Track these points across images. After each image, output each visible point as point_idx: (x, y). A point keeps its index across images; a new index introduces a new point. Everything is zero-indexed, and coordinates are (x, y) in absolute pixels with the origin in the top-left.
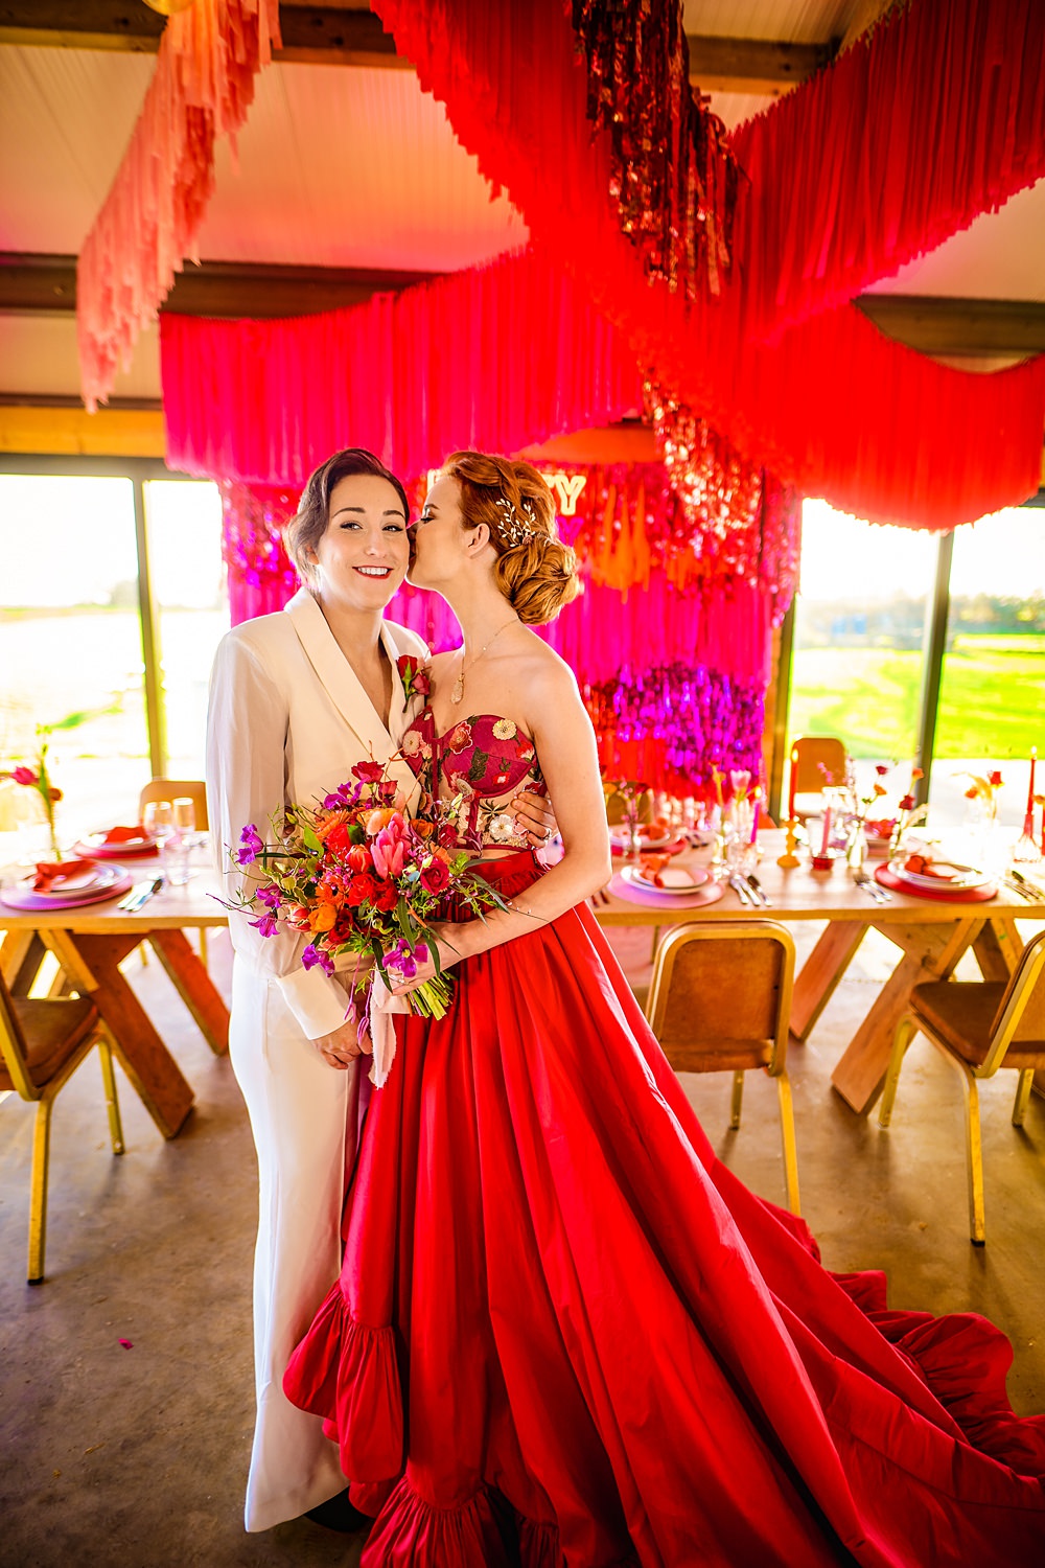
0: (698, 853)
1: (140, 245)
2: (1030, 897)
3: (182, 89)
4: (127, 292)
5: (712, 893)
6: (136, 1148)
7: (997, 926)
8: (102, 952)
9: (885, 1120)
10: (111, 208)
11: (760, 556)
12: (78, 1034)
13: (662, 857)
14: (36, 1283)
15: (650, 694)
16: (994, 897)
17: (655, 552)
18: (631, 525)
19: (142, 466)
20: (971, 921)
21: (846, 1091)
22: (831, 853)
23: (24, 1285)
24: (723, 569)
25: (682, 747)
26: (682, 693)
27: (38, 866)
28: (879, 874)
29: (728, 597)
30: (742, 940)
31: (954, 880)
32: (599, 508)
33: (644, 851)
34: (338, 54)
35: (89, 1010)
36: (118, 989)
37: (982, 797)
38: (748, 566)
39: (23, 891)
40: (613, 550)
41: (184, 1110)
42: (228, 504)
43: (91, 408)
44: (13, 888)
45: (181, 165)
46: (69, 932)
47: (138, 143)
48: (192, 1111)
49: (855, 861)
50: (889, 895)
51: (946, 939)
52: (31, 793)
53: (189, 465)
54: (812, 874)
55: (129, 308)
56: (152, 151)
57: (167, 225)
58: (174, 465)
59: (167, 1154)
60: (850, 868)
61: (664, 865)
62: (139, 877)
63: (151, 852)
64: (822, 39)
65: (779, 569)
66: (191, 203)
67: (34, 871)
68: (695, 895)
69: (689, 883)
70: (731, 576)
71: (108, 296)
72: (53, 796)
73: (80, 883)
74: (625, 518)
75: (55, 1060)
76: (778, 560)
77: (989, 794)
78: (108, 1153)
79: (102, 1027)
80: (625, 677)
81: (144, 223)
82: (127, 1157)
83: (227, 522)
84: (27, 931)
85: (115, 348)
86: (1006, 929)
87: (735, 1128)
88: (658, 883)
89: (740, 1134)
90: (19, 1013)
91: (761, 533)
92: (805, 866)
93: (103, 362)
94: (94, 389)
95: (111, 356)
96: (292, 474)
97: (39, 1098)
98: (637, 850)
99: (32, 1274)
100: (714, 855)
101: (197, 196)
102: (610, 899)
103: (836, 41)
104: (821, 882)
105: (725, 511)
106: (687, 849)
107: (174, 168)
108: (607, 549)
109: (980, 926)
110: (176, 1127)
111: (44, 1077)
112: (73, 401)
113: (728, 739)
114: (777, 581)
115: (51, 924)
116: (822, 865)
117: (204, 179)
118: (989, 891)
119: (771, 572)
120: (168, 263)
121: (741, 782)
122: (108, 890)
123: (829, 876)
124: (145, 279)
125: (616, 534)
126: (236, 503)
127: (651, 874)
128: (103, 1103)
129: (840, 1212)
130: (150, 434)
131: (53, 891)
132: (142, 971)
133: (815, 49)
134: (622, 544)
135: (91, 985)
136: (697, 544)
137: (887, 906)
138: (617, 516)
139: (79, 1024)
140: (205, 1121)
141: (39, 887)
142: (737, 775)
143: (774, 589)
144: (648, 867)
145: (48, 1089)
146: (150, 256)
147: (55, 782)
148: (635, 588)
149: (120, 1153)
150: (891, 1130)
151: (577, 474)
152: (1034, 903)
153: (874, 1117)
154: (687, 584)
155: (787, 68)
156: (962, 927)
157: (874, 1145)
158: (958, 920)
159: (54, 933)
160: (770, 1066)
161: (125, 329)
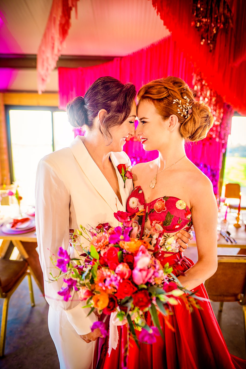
4: (47, 58)
6: (39, 304)
11: (220, 132)
19: (54, 108)
24: (209, 136)
27: (14, 220)
29: (210, 144)
35: (26, 263)
36: (35, 256)
38: (216, 135)
39: (8, 227)
43: (40, 93)
45: (61, 17)
46: (21, 241)
52: (13, 198)
53: (64, 107)
54: (245, 231)
55: (48, 63)
56: (54, 15)
58: (61, 108)
65: (225, 135)
66: (64, 30)
67: (12, 221)
70: (211, 138)
71: (43, 62)
72: (20, 198)
73: (25, 226)
75: (12, 283)
78: (30, 307)
79: (29, 270)
82: (35, 308)
84: (9, 241)
85: (46, 76)
87: (221, 312)
89: (223, 313)
91: (221, 126)
92: (243, 228)
93: (43, 80)
94: (41, 88)
95: (45, 78)
97: (5, 297)
101: (66, 28)
111: (8, 290)
112: (36, 92)
114: (224, 139)
115: (16, 239)
119: (222, 136)
130: (56, 100)
131: (17, 228)
135: (26, 256)
139: (22, 270)
141: (13, 226)
143: (223, 142)
145: (9, 294)
146: (53, 48)
147: (20, 195)
149: (34, 306)
159: (16, 241)
160: (241, 301)
161: (47, 69)
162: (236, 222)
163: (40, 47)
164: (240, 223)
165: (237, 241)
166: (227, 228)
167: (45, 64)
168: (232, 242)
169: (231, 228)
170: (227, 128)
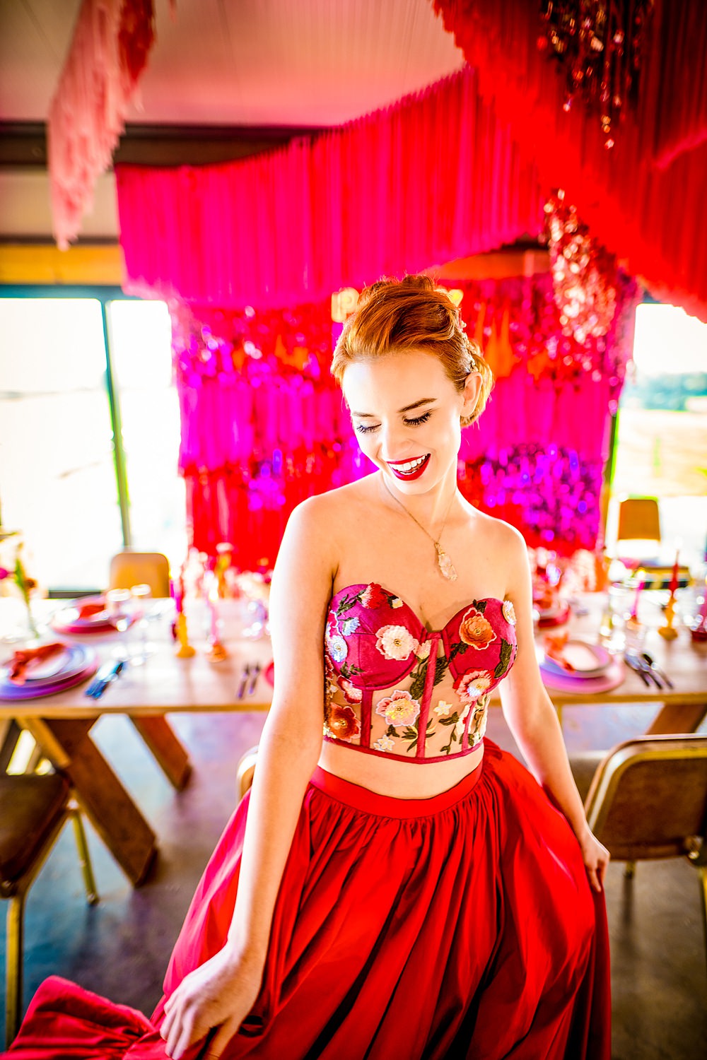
1: (91, 98)
4: (84, 141)
5: (614, 673)
6: (109, 897)
11: (603, 355)
15: (511, 468)
17: (515, 352)
18: (498, 333)
19: (106, 291)
25: (536, 508)
27: (17, 653)
29: (577, 388)
35: (62, 782)
38: (593, 363)
42: (176, 321)
43: (63, 245)
46: (42, 718)
48: (155, 854)
53: (141, 288)
54: (692, 648)
55: (86, 156)
56: (99, 4)
58: (131, 289)
59: (135, 902)
61: (563, 642)
65: (617, 363)
66: (134, 53)
67: (11, 658)
69: (592, 662)
70: (577, 370)
71: (69, 149)
72: (29, 585)
74: (494, 325)
79: (73, 801)
80: (491, 455)
81: (95, 77)
82: (102, 906)
83: (174, 335)
85: (79, 193)
88: (568, 665)
92: (685, 640)
93: (71, 206)
94: (65, 229)
95: (76, 200)
97: (13, 894)
101: (140, 45)
107: (117, 19)
110: (140, 873)
112: (48, 240)
113: (574, 501)
114: (615, 374)
116: (702, 637)
117: (145, 30)
119: (611, 366)
120: (117, 110)
122: (76, 674)
124: (97, 128)
125: (485, 340)
126: (181, 320)
130: (112, 266)
134: (491, 348)
135: (63, 760)
136: (552, 346)
138: (486, 324)
139: (53, 802)
140: (168, 864)
141: (16, 674)
143: (613, 381)
144: (551, 645)
146: (101, 107)
147: (31, 574)
149: (94, 904)
154: (543, 376)
159: (29, 720)
160: (694, 855)
161: (85, 175)
162: (663, 622)
163: (56, 103)
164: (676, 623)
165: (674, 680)
166: (643, 642)
167: (77, 157)
168: (659, 686)
169: (653, 644)
170: (624, 342)
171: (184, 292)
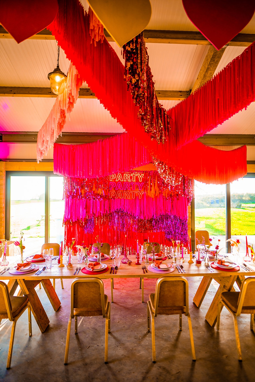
0: (170, 260)
1: (50, 133)
2: (247, 270)
3: (60, 106)
4: (47, 141)
5: (172, 270)
6: (35, 335)
7: (240, 277)
8: (30, 285)
9: (218, 329)
10: (45, 125)
11: (184, 190)
12: (24, 305)
13: (161, 261)
14: (9, 369)
15: (161, 221)
16: (239, 270)
17: (160, 189)
18: (154, 184)
19: (48, 173)
20: (234, 276)
21: (208, 321)
22: (201, 260)
23: (6, 369)
24: (176, 193)
26: (168, 221)
28: (212, 265)
29: (178, 199)
30: (176, 281)
31: (229, 266)
32: (147, 180)
33: (157, 259)
34: (91, 96)
35: (27, 299)
36: (34, 294)
37: (235, 246)
38: (181, 192)
39: (14, 270)
40: (151, 190)
41: (47, 325)
42: (66, 181)
43: (38, 162)
44: (12, 269)
46: (24, 280)
47: (51, 115)
49: (206, 262)
50: (214, 270)
51: (228, 281)
52: (18, 247)
53: (58, 173)
54: (196, 265)
55: (47, 144)
56: (54, 117)
57: (56, 130)
58: (55, 173)
59: (42, 336)
60: (205, 263)
61: (161, 263)
62: (40, 266)
63: (44, 261)
64: (188, 90)
65: (188, 193)
66: (61, 126)
67: (17, 265)
68: (168, 270)
69: (167, 267)
70: (178, 195)
71: (43, 141)
72: (23, 248)
73: (27, 268)
74: (153, 182)
75: (18, 311)
76: (188, 190)
77: (237, 245)
78: (28, 336)
79: (29, 303)
80: (155, 217)
81: (51, 129)
83: (65, 185)
84: (14, 280)
85: (44, 151)
86: (243, 278)
87: (181, 330)
88: (159, 267)
89: (182, 332)
90: (11, 300)
91: (184, 185)
92: (195, 263)
93: (41, 153)
94: (39, 158)
96: (80, 175)
97: (13, 320)
98: (155, 259)
99: (7, 366)
100: (173, 261)
102: (148, 271)
103: (191, 90)
104: (198, 267)
105: (173, 182)
106: (167, 259)
107: (58, 120)
108: (149, 189)
109: (236, 277)
110: (44, 330)
111: (15, 316)
112: (35, 160)
113: (179, 232)
114: (188, 195)
115: (20, 278)
116: (199, 262)
117: (64, 121)
118: (237, 268)
120: (56, 136)
121: (178, 243)
122: (33, 270)
123: (200, 265)
124: (51, 139)
125: (151, 186)
127: (157, 265)
128: (28, 323)
129: (206, 353)
130: (50, 166)
131: (21, 270)
132: (40, 290)
133: (187, 92)
134: (153, 188)
135: (27, 293)
136: (169, 187)
137: (213, 272)
138: (151, 182)
139: (24, 302)
140: (52, 328)
141: (17, 269)
142: (177, 241)
143: (188, 197)
144: (157, 263)
145: (16, 318)
147: (24, 245)
148: (156, 197)
149: (31, 336)
150: (220, 331)
151: (142, 174)
152: (249, 272)
153: (215, 327)
154: (168, 197)
155: (181, 95)
156: (232, 278)
157: (216, 335)
158: (231, 276)
159: (20, 280)
168: (182, 272)
169: (185, 264)
170: (190, 187)
171: (69, 174)
